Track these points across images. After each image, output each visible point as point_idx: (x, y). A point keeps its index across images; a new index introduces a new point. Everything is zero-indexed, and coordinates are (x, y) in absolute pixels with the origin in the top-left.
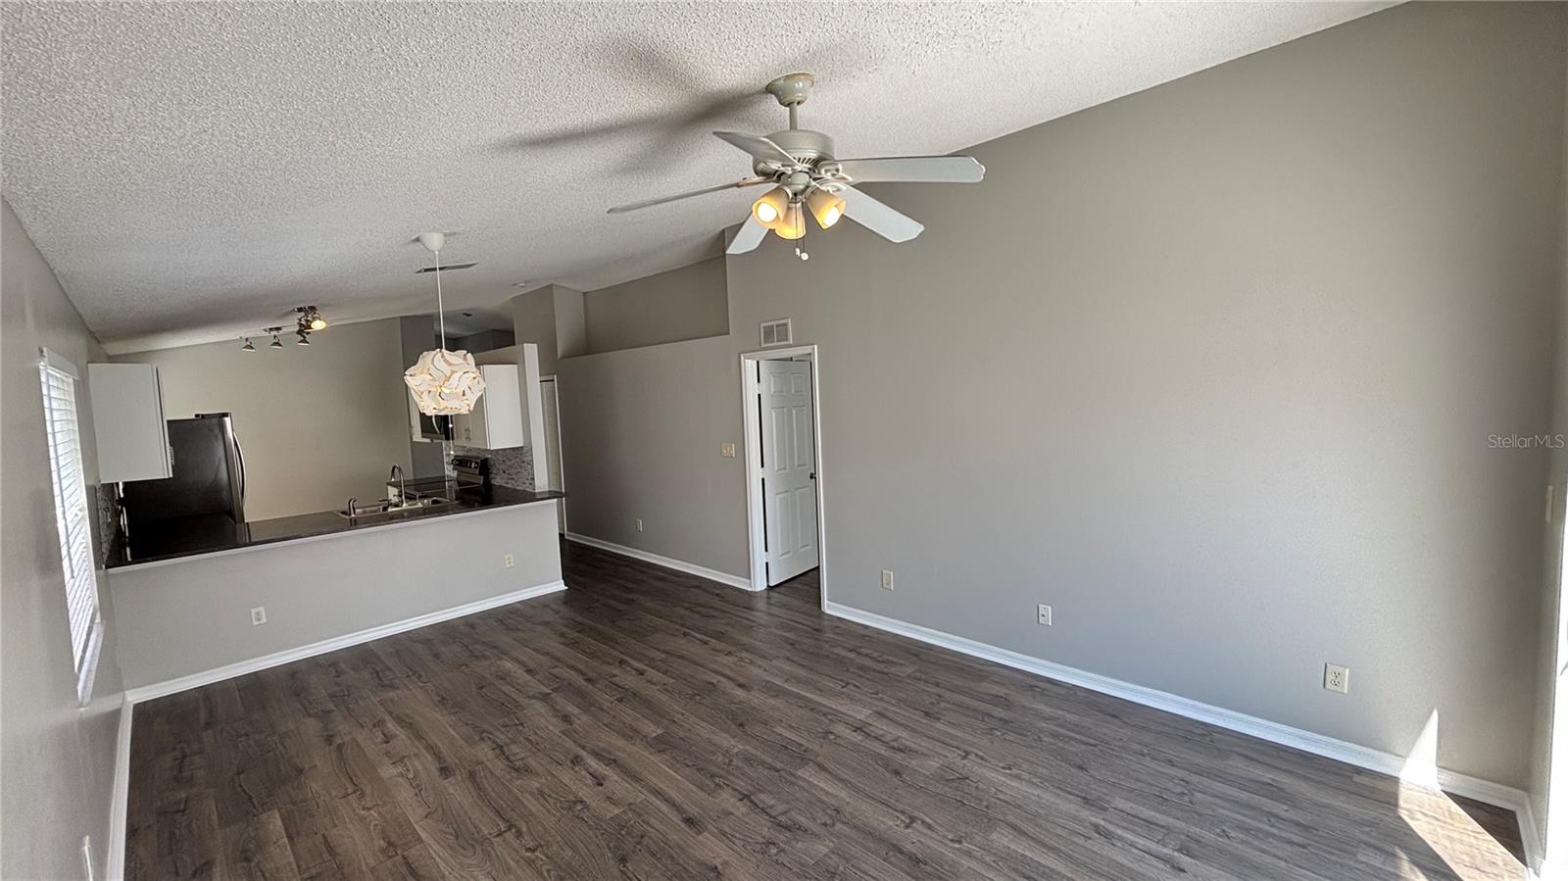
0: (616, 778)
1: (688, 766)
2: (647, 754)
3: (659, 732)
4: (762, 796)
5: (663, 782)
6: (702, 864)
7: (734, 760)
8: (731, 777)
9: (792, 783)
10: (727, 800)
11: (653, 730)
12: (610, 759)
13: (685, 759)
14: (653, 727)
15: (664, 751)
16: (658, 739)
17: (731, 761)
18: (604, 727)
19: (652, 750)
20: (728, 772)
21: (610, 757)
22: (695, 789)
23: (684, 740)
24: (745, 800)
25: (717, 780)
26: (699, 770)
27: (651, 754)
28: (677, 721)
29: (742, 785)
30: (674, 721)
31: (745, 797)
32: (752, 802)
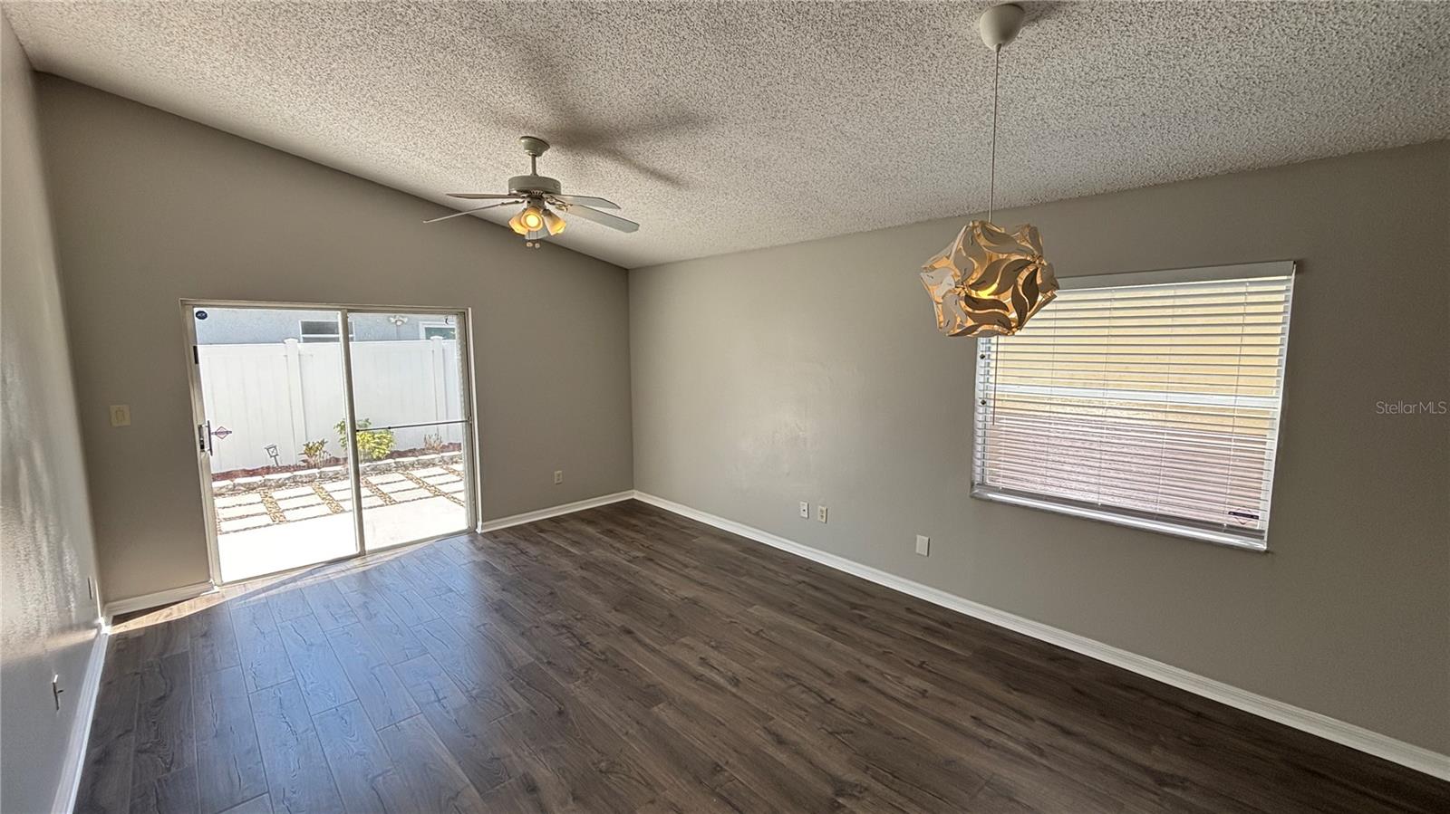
0: (690, 663)
1: (626, 670)
2: (666, 683)
3: (655, 709)
4: (571, 644)
5: (649, 658)
6: (624, 613)
7: (582, 674)
8: (591, 658)
9: (543, 653)
10: (598, 643)
11: (661, 711)
12: (702, 680)
13: (629, 676)
14: (663, 715)
15: (649, 686)
16: (657, 701)
17: (586, 672)
18: (723, 721)
19: (661, 686)
20: (591, 663)
21: (702, 683)
22: (622, 652)
23: (628, 697)
24: (585, 642)
25: (603, 657)
26: (616, 666)
27: (662, 684)
28: (635, 725)
29: (585, 653)
30: (638, 723)
31: (586, 645)
32: (580, 641)
